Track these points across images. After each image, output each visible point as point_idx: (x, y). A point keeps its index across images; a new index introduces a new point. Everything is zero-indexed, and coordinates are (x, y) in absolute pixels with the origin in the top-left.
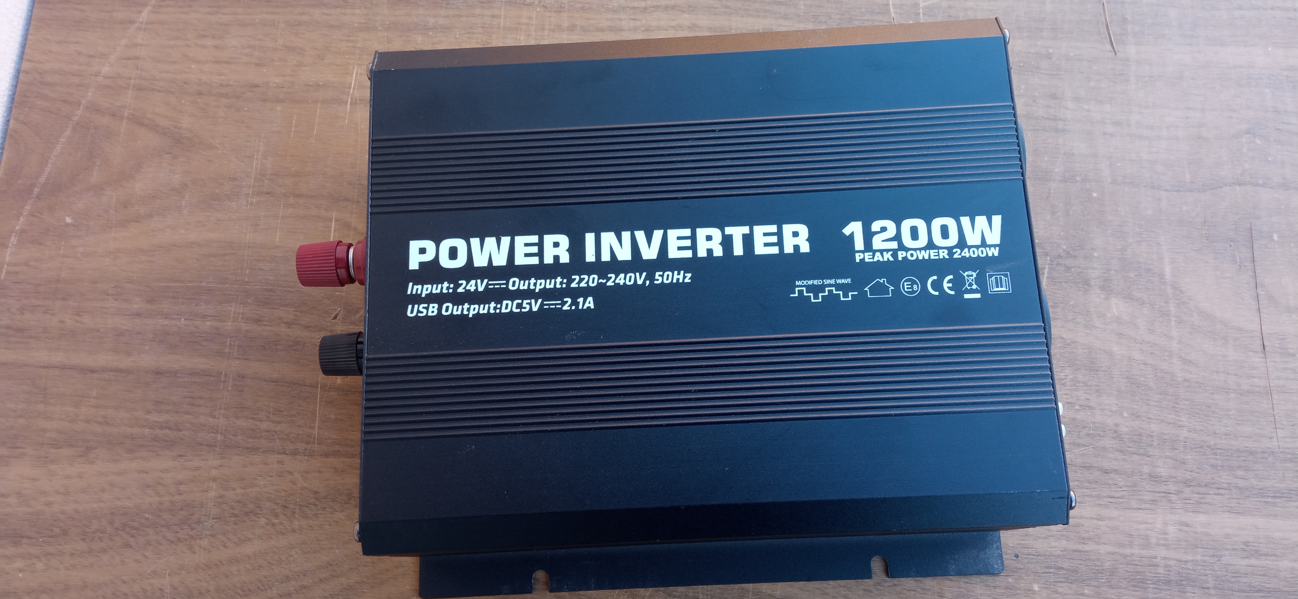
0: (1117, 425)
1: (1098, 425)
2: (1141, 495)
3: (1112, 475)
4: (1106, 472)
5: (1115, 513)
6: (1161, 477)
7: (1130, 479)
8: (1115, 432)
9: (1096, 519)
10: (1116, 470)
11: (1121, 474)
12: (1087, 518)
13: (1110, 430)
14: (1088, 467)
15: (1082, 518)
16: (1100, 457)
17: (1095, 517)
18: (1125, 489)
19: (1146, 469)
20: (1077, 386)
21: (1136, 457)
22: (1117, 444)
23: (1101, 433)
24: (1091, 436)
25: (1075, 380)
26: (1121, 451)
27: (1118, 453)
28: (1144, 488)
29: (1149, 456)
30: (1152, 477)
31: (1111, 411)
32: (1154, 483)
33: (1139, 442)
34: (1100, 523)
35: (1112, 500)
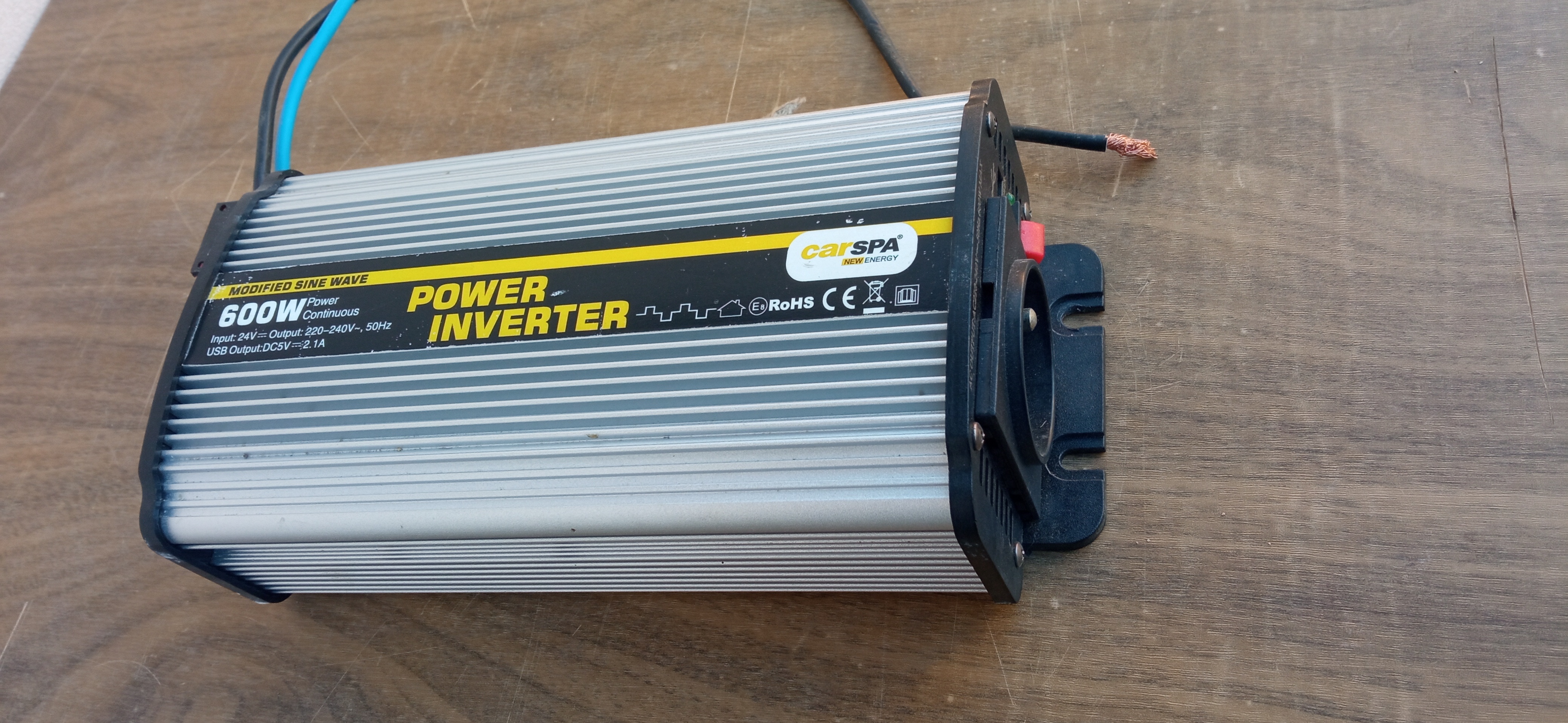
0: (1227, 348)
1: (1192, 349)
2: (1262, 455)
3: (1210, 425)
4: (1201, 420)
5: (1211, 485)
6: (1303, 426)
7: (1244, 430)
8: (1224, 358)
9: (1174, 493)
10: (1220, 417)
11: (1227, 423)
12: (1159, 492)
13: (1214, 356)
14: (1170, 413)
15: (1149, 492)
16: (1192, 398)
17: (1174, 490)
18: (1233, 446)
19: (1274, 414)
20: (1164, 294)
21: (1258, 396)
22: (1225, 376)
23: (1198, 361)
24: (1178, 367)
25: (1161, 285)
26: (1231, 387)
27: (1225, 391)
28: (1268, 443)
29: (1283, 394)
30: (1286, 426)
31: (1219, 327)
32: (1288, 436)
33: (1266, 373)
34: (1181, 500)
35: (1208, 464)
